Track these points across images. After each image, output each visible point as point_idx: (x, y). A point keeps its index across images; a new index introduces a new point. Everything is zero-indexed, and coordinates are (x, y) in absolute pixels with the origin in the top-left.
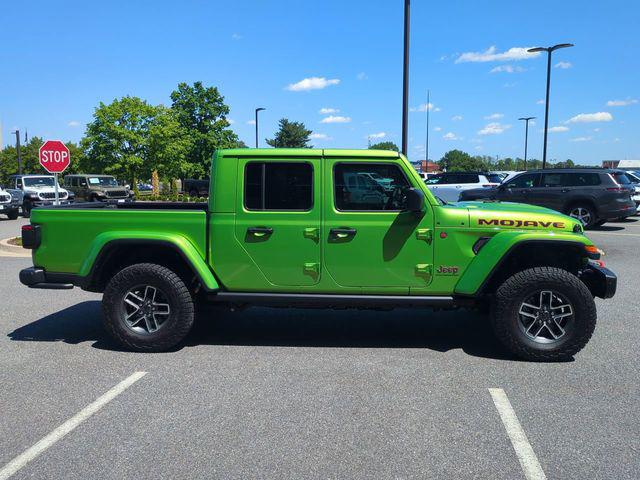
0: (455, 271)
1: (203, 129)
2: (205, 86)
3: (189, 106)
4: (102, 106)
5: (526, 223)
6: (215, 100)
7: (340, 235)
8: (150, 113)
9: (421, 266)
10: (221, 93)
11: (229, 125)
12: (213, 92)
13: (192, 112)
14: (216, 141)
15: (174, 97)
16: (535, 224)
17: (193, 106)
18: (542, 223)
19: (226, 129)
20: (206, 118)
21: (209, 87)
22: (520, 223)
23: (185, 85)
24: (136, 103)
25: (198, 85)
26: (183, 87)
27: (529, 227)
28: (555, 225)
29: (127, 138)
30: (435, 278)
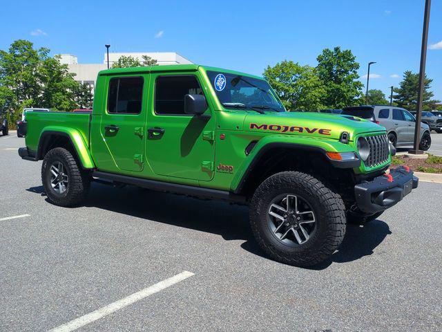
0: (230, 169)
1: (338, 81)
2: (342, 50)
3: (329, 65)
4: (269, 68)
5: (292, 129)
6: (349, 60)
7: (154, 133)
8: (299, 71)
9: (205, 163)
10: (354, 54)
11: (358, 77)
12: (348, 53)
13: (330, 70)
14: (346, 90)
15: (319, 59)
16: (301, 130)
17: (332, 65)
18: (307, 129)
19: (355, 80)
20: (342, 73)
21: (345, 50)
22: (286, 128)
23: (328, 50)
24: (291, 64)
25: (337, 49)
26: (326, 52)
27: (294, 132)
28: (321, 131)
29: (282, 89)
30: (216, 174)
